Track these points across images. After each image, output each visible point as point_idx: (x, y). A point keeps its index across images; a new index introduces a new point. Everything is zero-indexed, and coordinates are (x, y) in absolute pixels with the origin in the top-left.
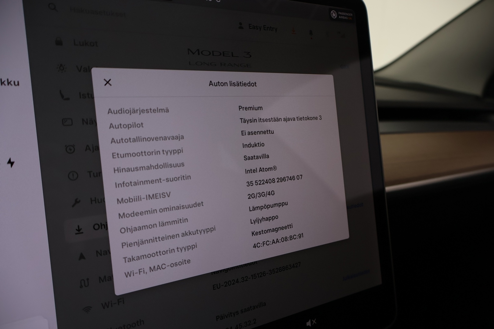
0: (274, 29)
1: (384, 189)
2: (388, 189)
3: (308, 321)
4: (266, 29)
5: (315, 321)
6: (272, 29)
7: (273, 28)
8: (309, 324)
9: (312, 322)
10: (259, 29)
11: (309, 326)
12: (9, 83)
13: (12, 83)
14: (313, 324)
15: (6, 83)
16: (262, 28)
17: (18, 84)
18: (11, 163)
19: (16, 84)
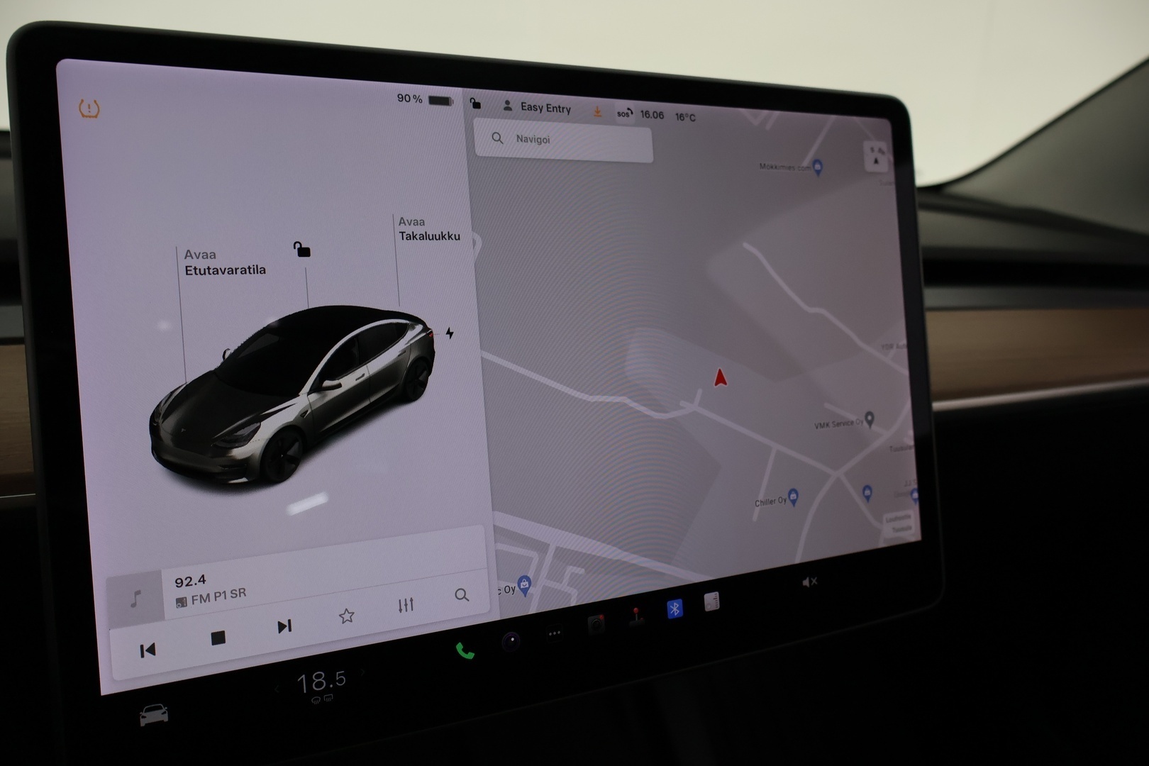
0: (565, 110)
1: (930, 407)
2: (938, 406)
3: (805, 579)
4: (551, 109)
5: (816, 581)
6: (561, 110)
7: (563, 108)
8: (806, 583)
9: (810, 582)
10: (539, 110)
11: (806, 586)
12: (450, 237)
13: (453, 237)
14: (812, 584)
15: (447, 237)
16: (545, 109)
17: (459, 239)
18: (450, 333)
19: (457, 238)
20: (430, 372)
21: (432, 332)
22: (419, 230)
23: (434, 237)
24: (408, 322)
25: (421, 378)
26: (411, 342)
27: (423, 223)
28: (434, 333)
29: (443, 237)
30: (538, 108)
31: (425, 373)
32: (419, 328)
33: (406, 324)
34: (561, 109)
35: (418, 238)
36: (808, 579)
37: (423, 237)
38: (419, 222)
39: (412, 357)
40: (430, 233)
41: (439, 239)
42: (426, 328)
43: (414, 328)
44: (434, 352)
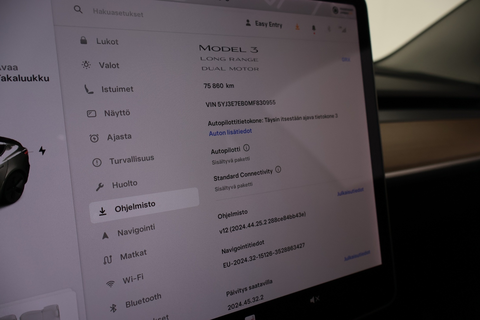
1: (384, 176)
3: (312, 298)
4: (272, 25)
5: (319, 298)
7: (278, 25)
8: (312, 300)
9: (315, 299)
10: (265, 25)
11: (312, 303)
12: (40, 79)
13: (43, 79)
14: (316, 301)
15: (37, 79)
16: (268, 25)
17: (48, 80)
18: (42, 151)
19: (47, 79)
20: (26, 181)
21: (26, 150)
22: (12, 74)
23: (26, 79)
24: (5, 144)
25: (18, 186)
26: (9, 159)
27: (16, 68)
28: (28, 151)
29: (34, 79)
30: (264, 24)
31: (22, 181)
32: (15, 148)
33: (3, 146)
34: (277, 25)
35: (12, 80)
36: (313, 298)
37: (16, 79)
38: (13, 68)
39: (9, 171)
40: (23, 75)
41: (31, 80)
42: (21, 148)
43: (10, 148)
44: (29, 165)
